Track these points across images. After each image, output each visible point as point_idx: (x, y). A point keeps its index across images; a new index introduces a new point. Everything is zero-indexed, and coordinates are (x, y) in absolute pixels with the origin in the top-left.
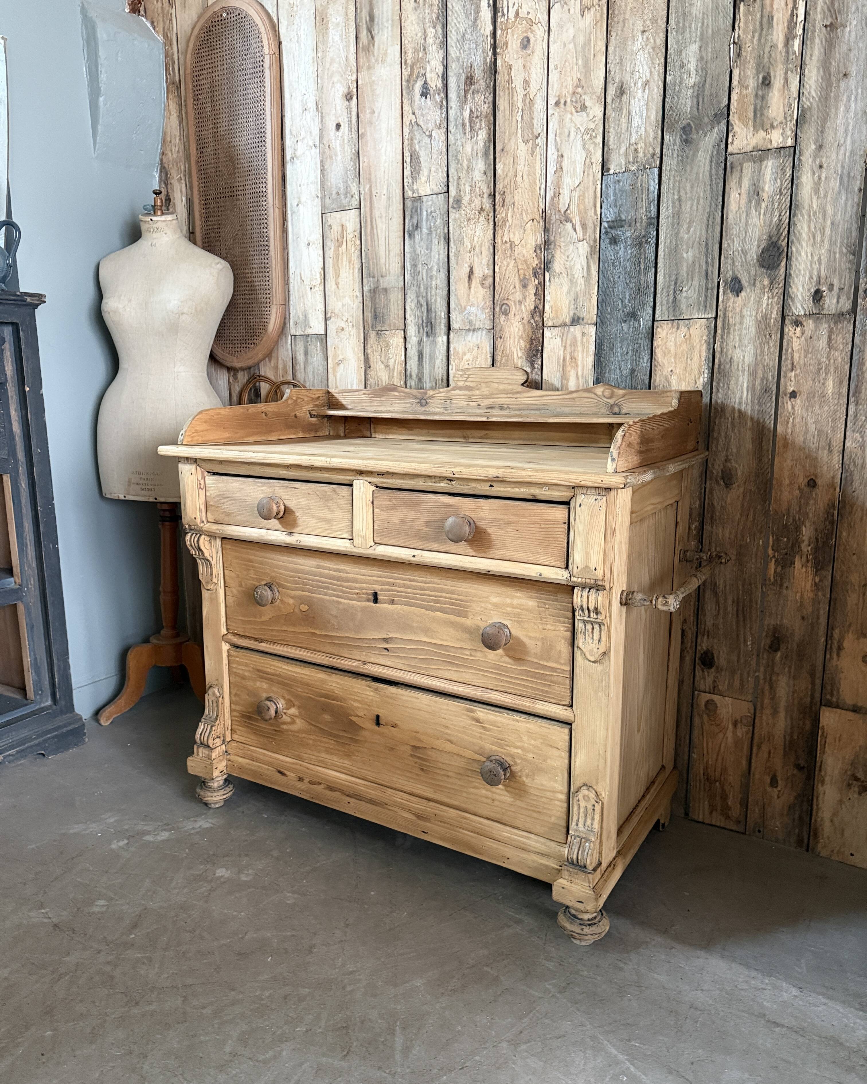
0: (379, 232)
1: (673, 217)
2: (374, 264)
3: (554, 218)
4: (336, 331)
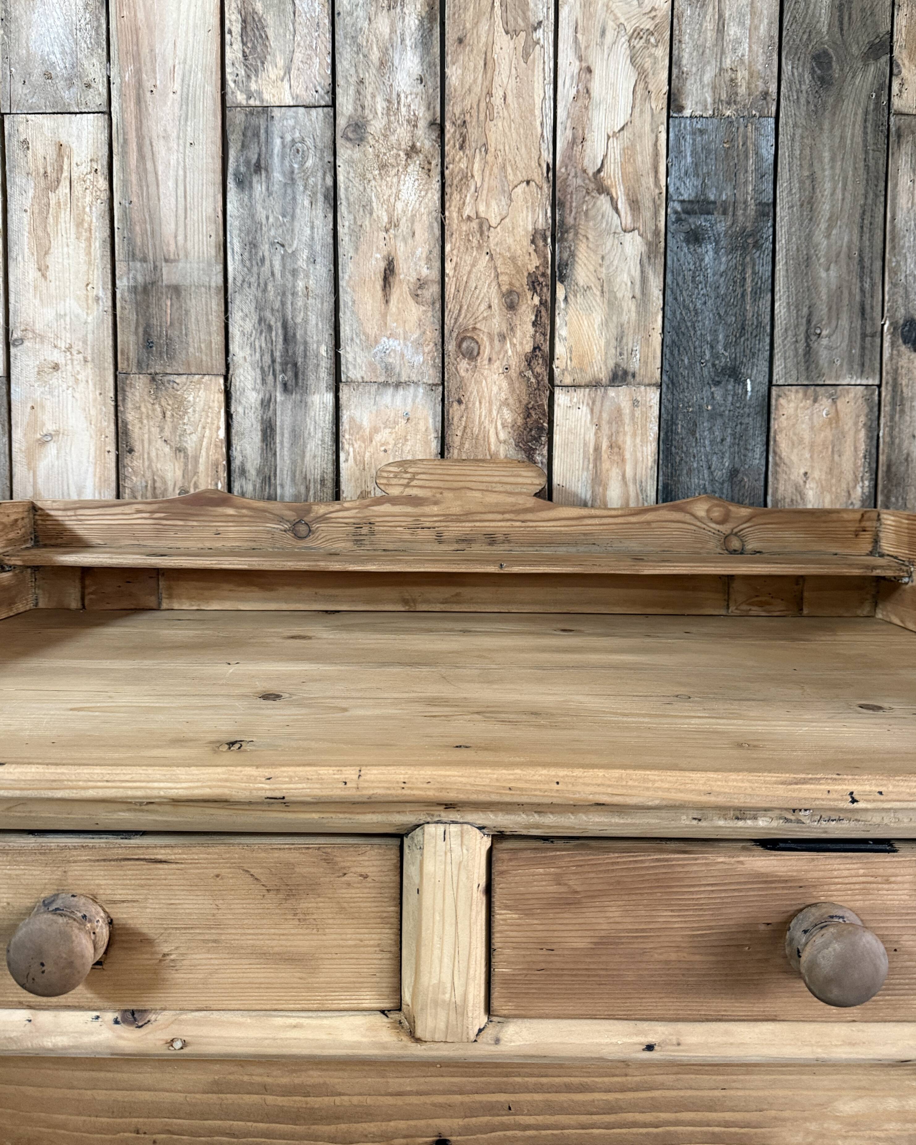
0: (160, 169)
1: (802, 205)
2: (144, 232)
3: (575, 182)
4: (36, 369)
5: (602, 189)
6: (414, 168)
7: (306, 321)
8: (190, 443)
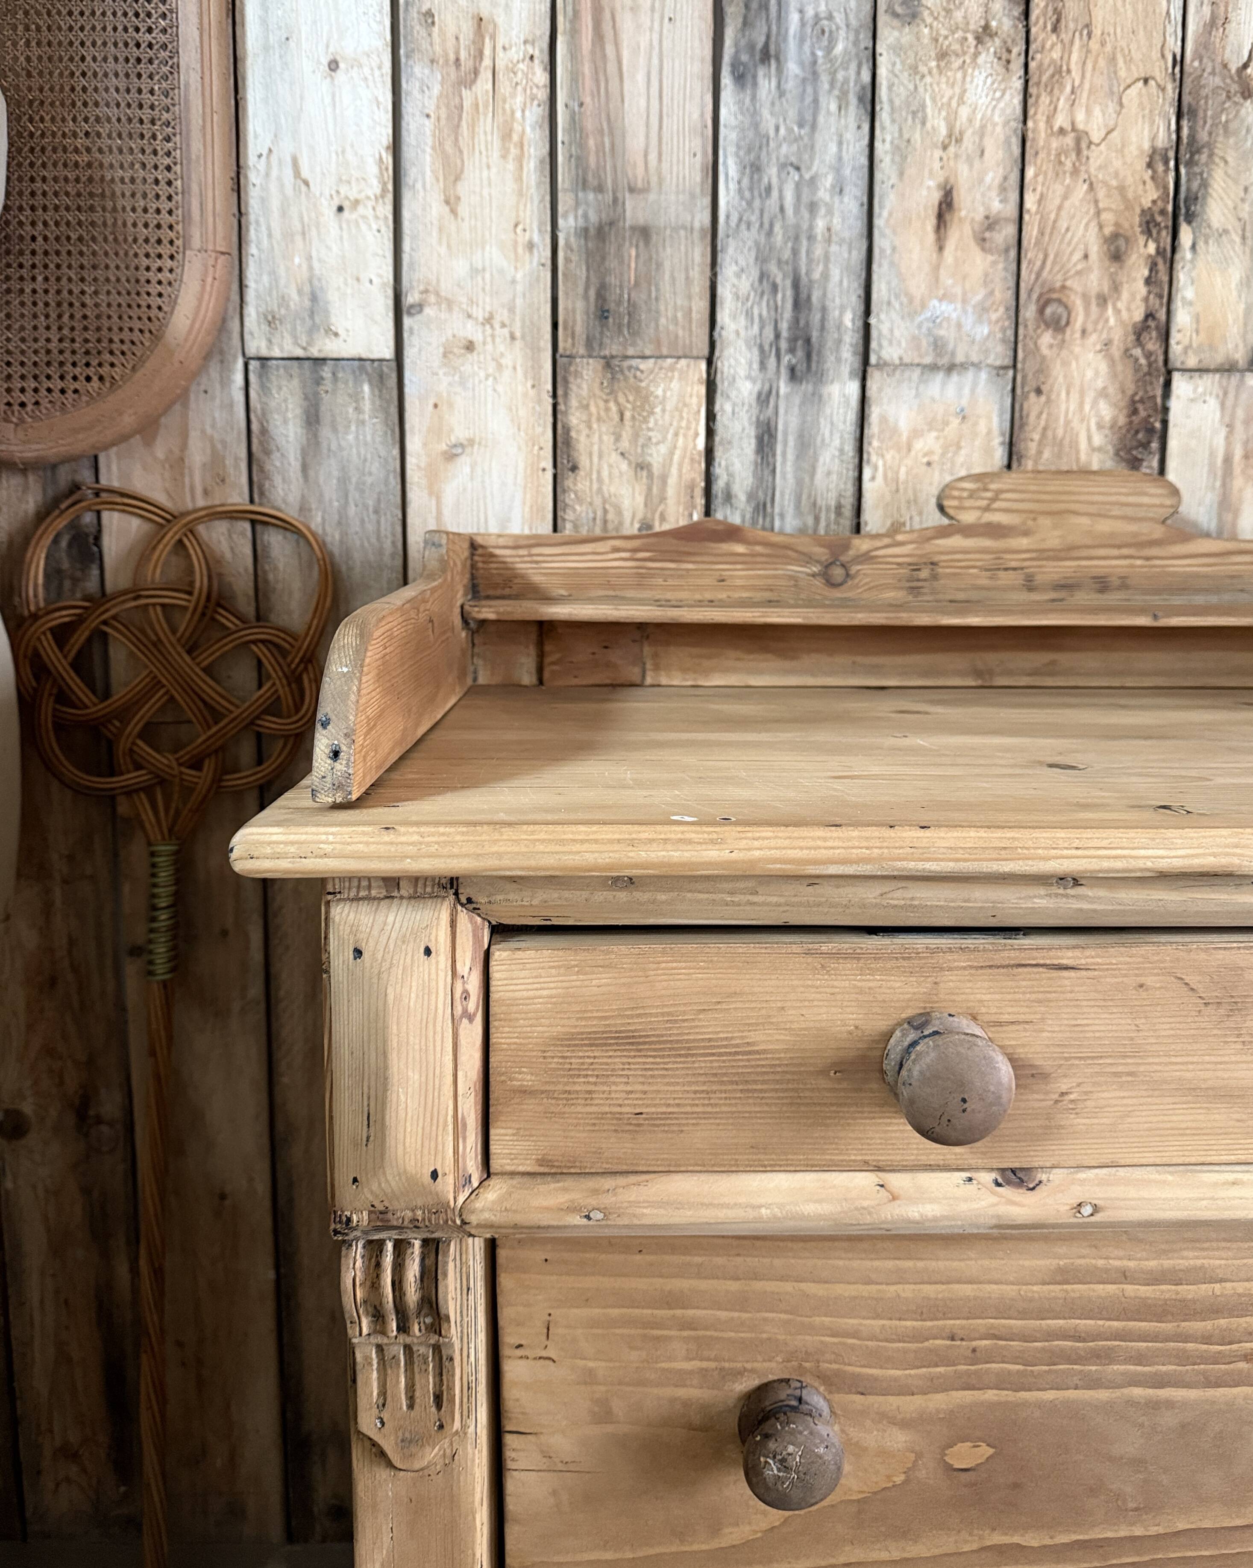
2: (600, 150)
3: (1212, 82)
4: (441, 350)
5: (1249, 92)
6: (986, 57)
7: (826, 276)
8: (656, 456)
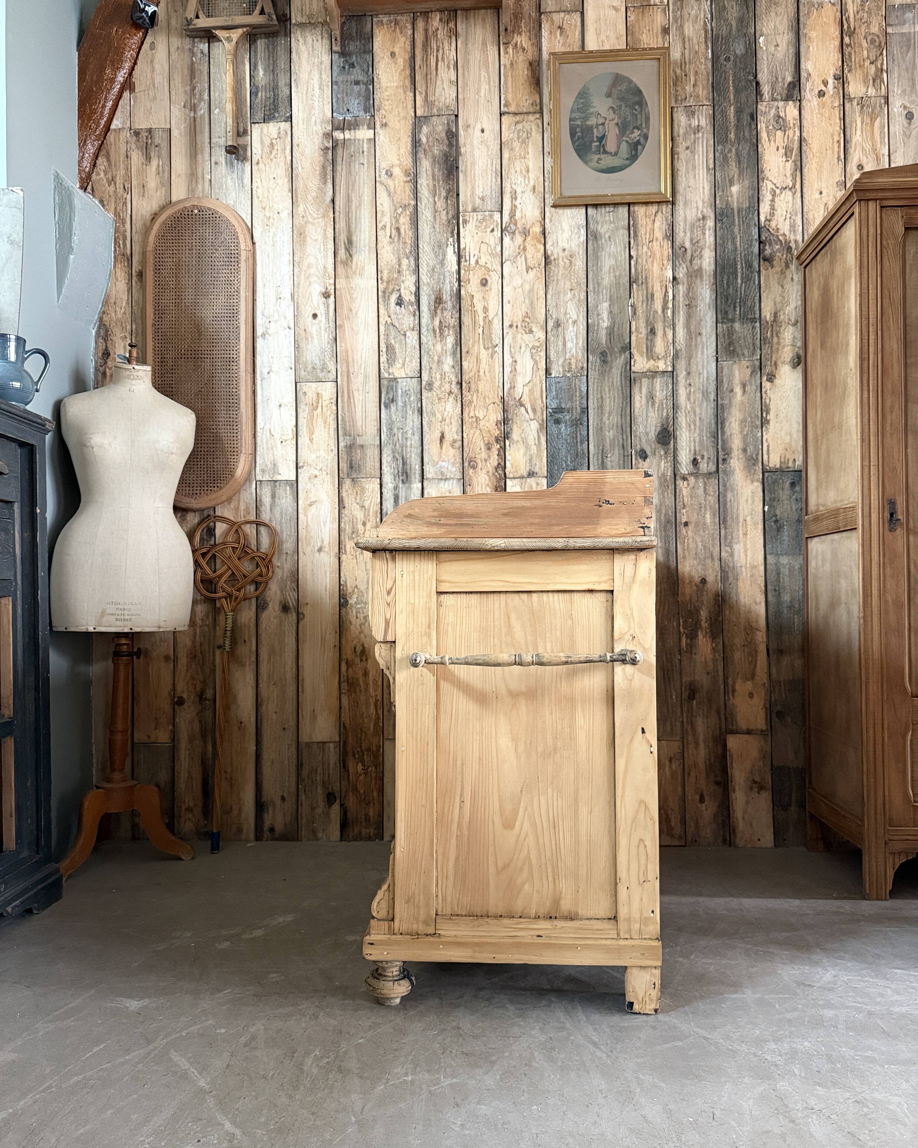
0: (356, 402)
1: (598, 408)
2: (350, 426)
3: (511, 403)
4: (308, 478)
5: (522, 405)
6: (451, 399)
7: (411, 456)
8: (367, 504)
